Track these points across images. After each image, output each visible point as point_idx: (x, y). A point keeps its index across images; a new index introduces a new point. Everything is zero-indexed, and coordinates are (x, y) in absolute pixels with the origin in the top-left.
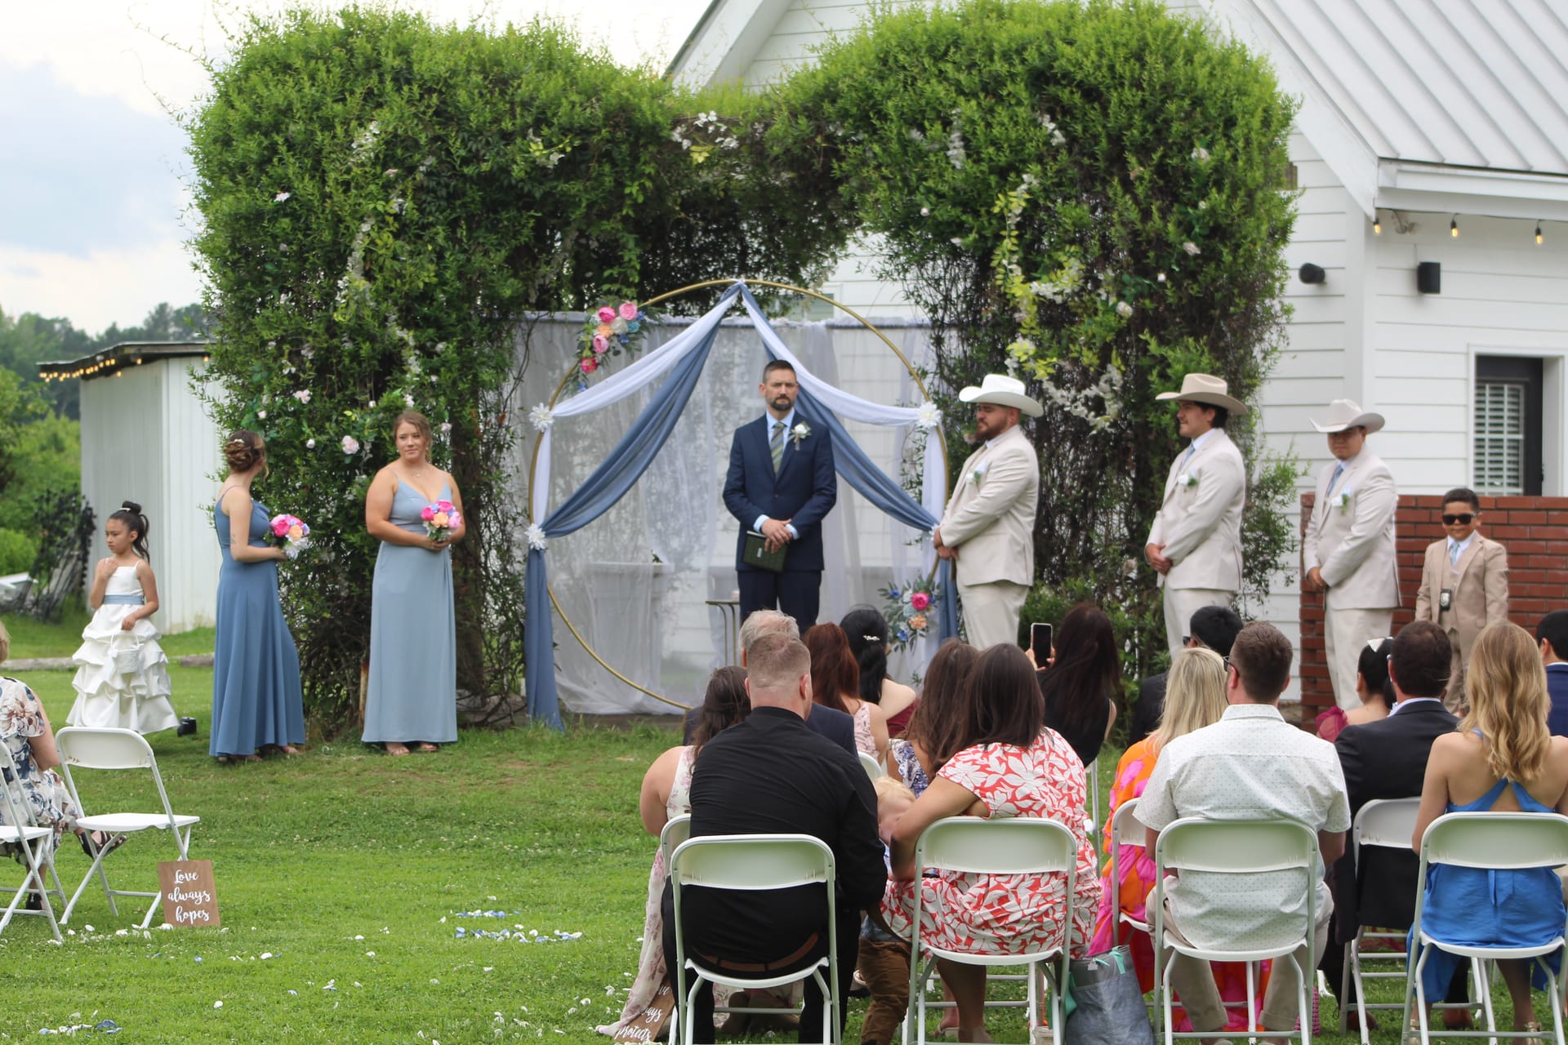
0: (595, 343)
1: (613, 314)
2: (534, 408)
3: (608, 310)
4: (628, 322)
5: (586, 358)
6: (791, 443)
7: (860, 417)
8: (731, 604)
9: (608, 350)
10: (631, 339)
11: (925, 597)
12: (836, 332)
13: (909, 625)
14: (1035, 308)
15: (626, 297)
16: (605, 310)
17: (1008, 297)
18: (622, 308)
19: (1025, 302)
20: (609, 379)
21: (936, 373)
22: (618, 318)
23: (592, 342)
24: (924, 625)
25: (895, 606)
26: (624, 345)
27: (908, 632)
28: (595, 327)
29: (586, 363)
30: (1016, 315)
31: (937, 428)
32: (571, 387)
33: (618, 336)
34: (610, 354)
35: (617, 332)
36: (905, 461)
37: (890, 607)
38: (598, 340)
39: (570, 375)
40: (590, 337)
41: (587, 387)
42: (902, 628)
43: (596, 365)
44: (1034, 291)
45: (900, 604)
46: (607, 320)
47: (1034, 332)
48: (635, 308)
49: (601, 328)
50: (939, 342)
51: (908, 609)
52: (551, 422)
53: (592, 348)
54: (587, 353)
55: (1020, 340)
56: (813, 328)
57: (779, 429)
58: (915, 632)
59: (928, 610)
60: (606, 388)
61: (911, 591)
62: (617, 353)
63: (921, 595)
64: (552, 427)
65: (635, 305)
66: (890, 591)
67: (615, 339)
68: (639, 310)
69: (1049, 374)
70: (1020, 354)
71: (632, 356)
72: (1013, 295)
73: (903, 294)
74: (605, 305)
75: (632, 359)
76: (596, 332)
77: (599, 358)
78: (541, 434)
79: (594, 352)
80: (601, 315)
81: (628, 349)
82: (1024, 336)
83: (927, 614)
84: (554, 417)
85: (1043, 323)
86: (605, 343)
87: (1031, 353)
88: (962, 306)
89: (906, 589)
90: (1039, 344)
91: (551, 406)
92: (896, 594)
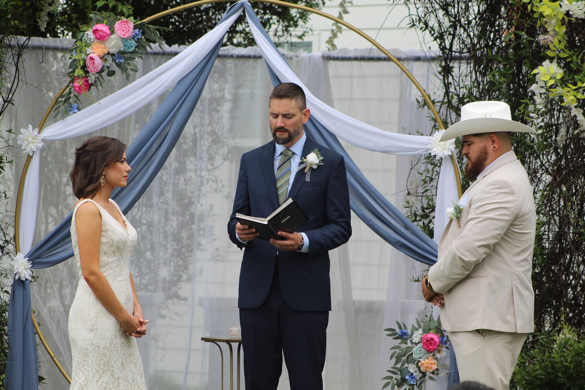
0: (88, 62)
1: (108, 31)
2: (22, 130)
3: (102, 27)
4: (124, 40)
5: (78, 77)
6: (301, 174)
7: (370, 145)
8: (228, 342)
9: (102, 71)
10: (126, 59)
11: (436, 338)
12: (332, 63)
13: (419, 368)
14: (564, 29)
15: (122, 14)
16: (99, 27)
17: (536, 16)
18: (117, 25)
19: (554, 21)
20: (103, 101)
21: (442, 102)
22: (113, 36)
23: (85, 61)
24: (435, 367)
25: (404, 346)
26: (119, 65)
27: (417, 375)
28: (88, 45)
29: (78, 83)
30: (541, 38)
31: (451, 157)
32: (62, 108)
33: (113, 55)
34: (104, 74)
35: (112, 51)
36: (409, 194)
37: (398, 347)
38: (92, 59)
39: (61, 96)
40: (83, 56)
41: (79, 110)
42: (412, 371)
43: (89, 86)
44: (564, 9)
45: (409, 344)
46: (101, 38)
47: (563, 55)
48: (132, 25)
49: (94, 46)
50: (447, 71)
51: (417, 351)
52: (40, 145)
53: (84, 67)
54: (79, 72)
55: (546, 63)
56: (310, 58)
57: (287, 157)
58: (424, 374)
59: (439, 351)
60: (98, 110)
61: (420, 331)
62: (111, 73)
63: (432, 335)
64: (42, 150)
65: (131, 22)
66: (398, 331)
67: (110, 59)
68: (135, 27)
69: (578, 100)
70: (547, 78)
71: (128, 76)
72: (542, 15)
73: (408, 21)
74: (98, 22)
75: (128, 79)
76: (89, 50)
77: (92, 78)
78: (30, 158)
79: (87, 72)
80: (95, 32)
81: (124, 70)
82: (551, 59)
83: (438, 356)
84: (43, 140)
85: (571, 45)
86: (99, 63)
87: (559, 77)
88: (474, 31)
89: (415, 329)
90: (567, 67)
91: (41, 128)
92: (405, 334)
